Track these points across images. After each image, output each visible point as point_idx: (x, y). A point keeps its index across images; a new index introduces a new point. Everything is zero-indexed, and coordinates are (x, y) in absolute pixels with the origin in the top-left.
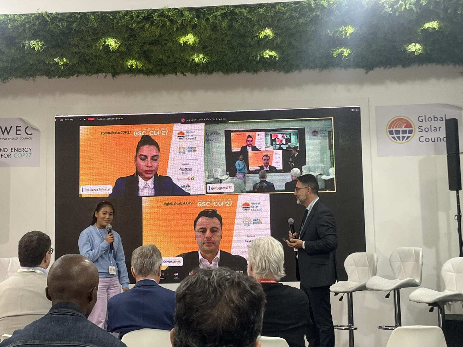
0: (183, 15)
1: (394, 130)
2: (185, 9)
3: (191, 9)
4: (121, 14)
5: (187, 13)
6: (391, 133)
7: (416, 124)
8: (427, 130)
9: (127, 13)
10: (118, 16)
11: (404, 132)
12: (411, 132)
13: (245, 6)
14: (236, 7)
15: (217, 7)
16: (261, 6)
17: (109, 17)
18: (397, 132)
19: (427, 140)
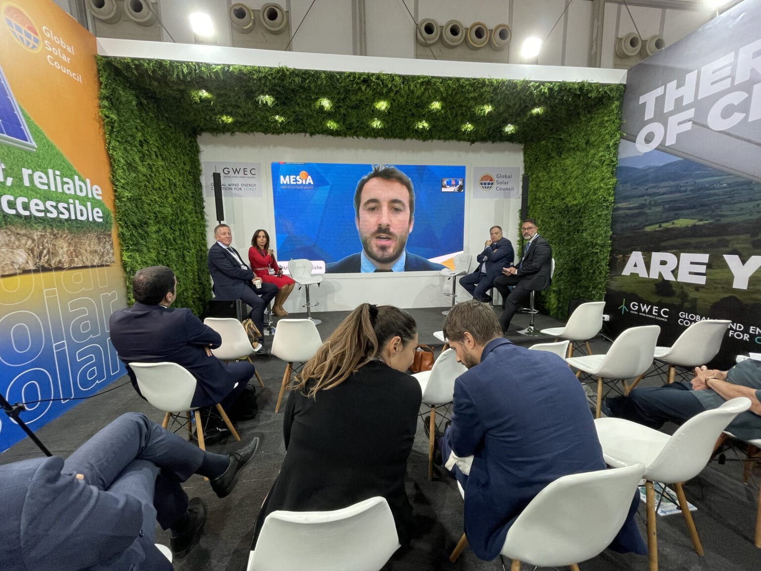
0: (393, 80)
1: (483, 182)
2: (396, 75)
3: (400, 76)
4: (346, 75)
5: (397, 79)
6: (482, 184)
7: (495, 179)
8: (501, 183)
9: (351, 74)
10: (343, 76)
11: (489, 184)
12: (492, 184)
13: (439, 78)
14: (433, 77)
15: (418, 76)
16: (450, 79)
17: (336, 76)
18: (485, 184)
19: (501, 189)
